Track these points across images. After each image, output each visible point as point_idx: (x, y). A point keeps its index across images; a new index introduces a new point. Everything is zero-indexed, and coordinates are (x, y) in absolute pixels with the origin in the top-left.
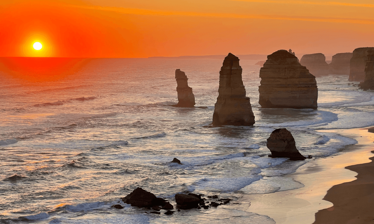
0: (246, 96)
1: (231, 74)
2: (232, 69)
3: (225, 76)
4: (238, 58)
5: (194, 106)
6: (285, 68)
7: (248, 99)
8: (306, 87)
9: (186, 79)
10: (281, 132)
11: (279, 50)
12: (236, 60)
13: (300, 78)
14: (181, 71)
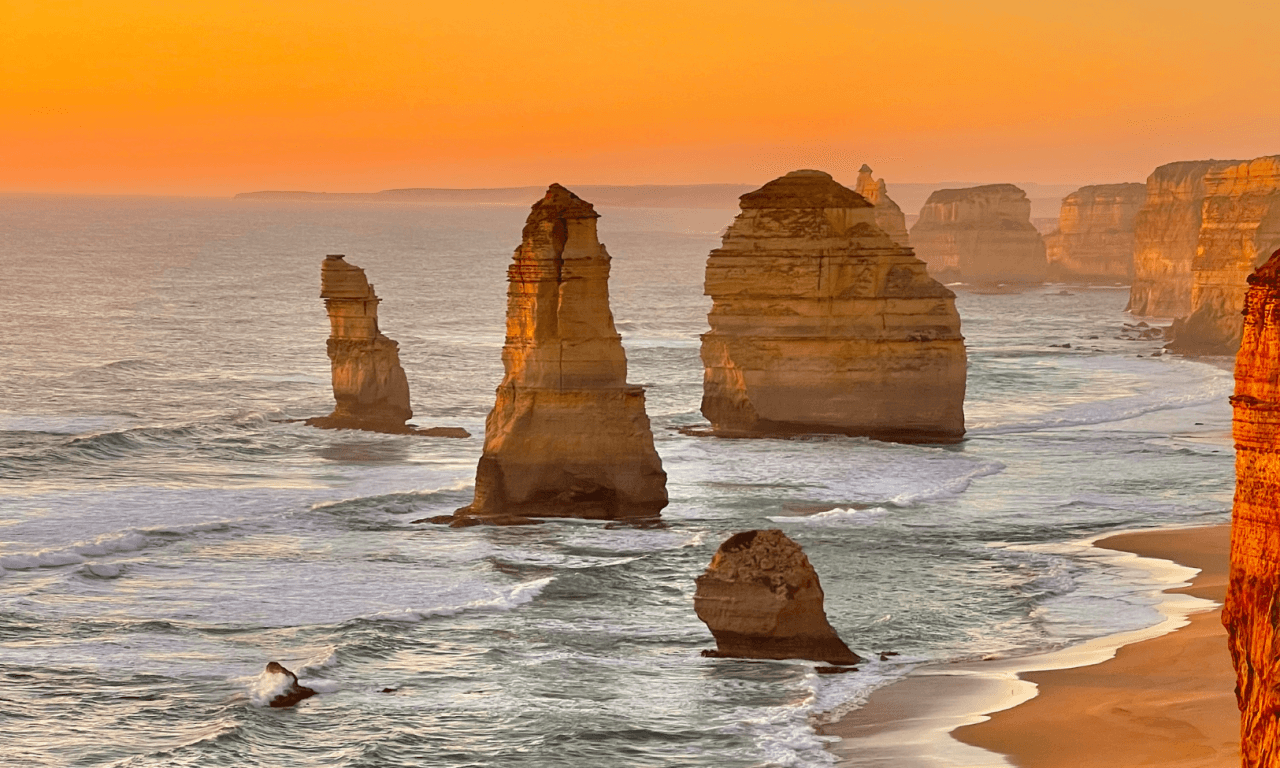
0: (628, 381)
1: (560, 281)
2: (564, 256)
3: (530, 288)
4: (592, 205)
5: (408, 422)
6: (822, 251)
7: (637, 393)
8: (913, 339)
9: (367, 300)
10: (759, 544)
11: (795, 170)
12: (585, 213)
13: (886, 298)
14: (348, 265)
